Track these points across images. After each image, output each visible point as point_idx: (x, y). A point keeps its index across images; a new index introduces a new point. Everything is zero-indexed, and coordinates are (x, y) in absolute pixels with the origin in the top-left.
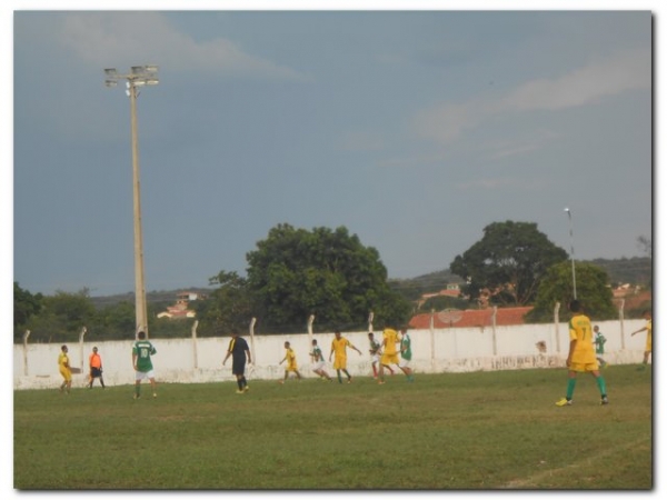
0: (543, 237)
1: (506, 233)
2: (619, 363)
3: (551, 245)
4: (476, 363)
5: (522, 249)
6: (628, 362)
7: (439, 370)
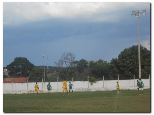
0: (28, 61)
1: (20, 60)
2: (57, 92)
3: (30, 63)
4: (23, 92)
5: (23, 64)
6: (59, 92)
7: (14, 93)
